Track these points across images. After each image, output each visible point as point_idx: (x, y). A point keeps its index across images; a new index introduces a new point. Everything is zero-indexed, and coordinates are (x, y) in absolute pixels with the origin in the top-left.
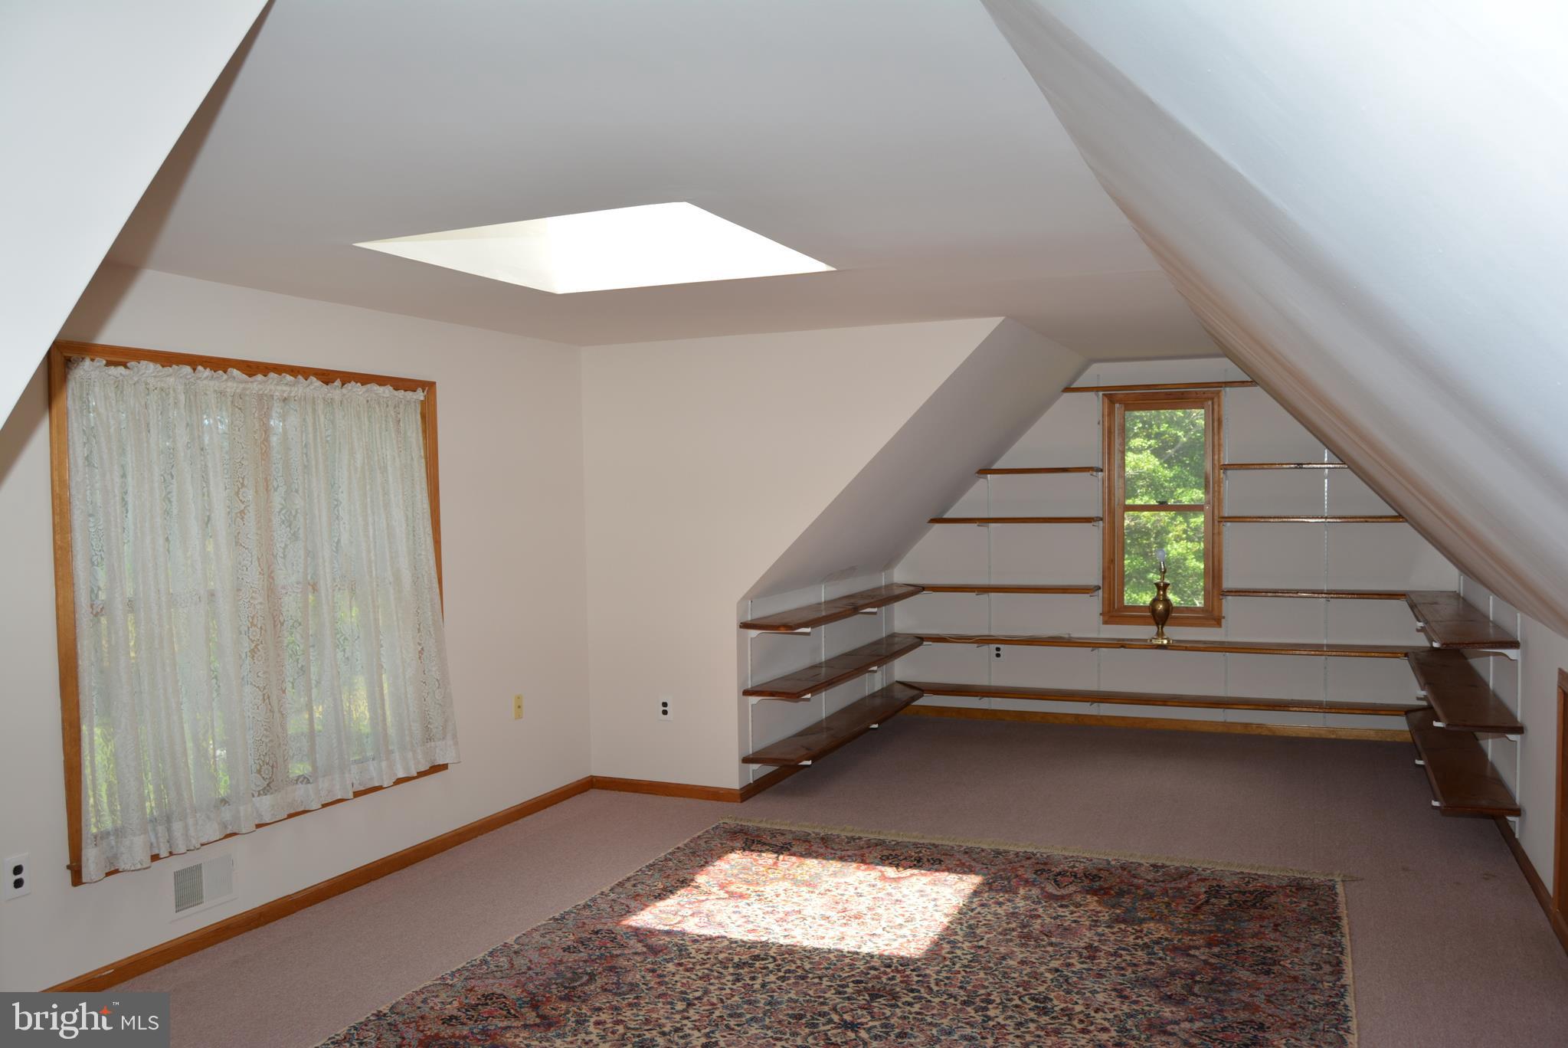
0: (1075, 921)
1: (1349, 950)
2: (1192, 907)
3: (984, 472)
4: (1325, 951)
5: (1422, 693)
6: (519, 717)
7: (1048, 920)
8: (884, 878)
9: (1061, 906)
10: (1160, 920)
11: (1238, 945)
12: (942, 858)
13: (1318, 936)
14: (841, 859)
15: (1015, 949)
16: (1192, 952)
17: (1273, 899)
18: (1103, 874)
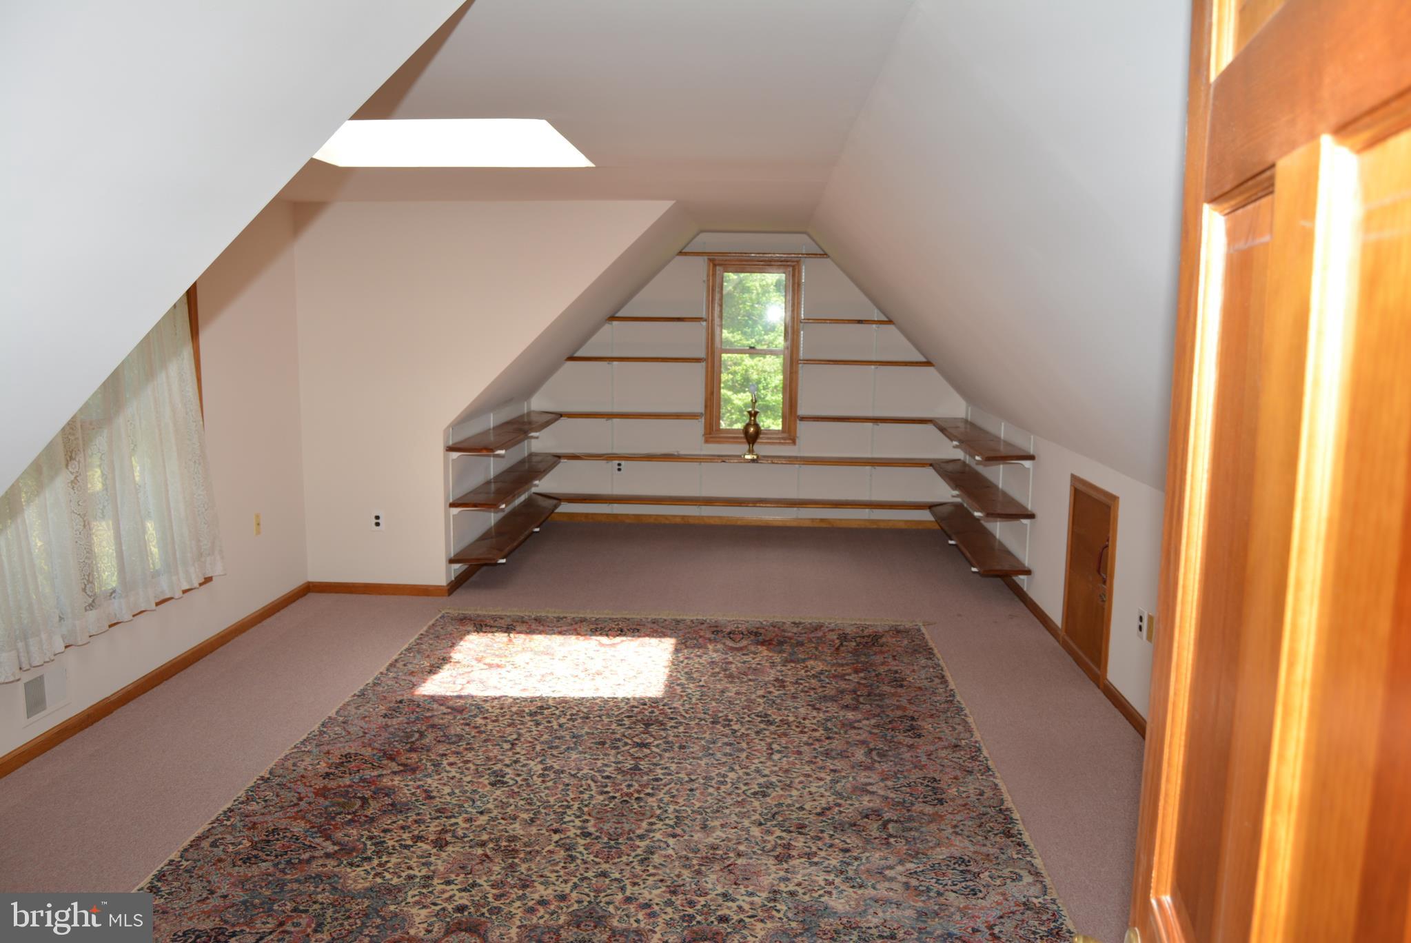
0: (758, 664)
1: (945, 668)
2: (834, 649)
3: (613, 318)
4: (931, 670)
5: (956, 493)
6: (258, 532)
7: (739, 665)
8: (602, 645)
9: (744, 655)
10: (816, 659)
11: (874, 670)
12: (638, 627)
13: (923, 661)
14: (560, 633)
15: (728, 685)
16: (847, 677)
17: (884, 640)
18: (761, 631)
